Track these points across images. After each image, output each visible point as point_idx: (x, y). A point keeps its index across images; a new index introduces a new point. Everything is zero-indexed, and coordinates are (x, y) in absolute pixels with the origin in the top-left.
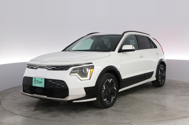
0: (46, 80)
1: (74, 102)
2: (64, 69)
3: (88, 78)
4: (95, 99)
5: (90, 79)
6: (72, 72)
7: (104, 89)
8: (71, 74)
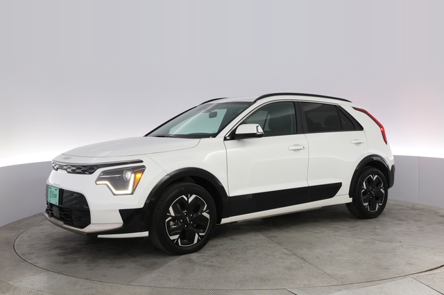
0: (62, 191)
1: (99, 236)
2: (86, 171)
3: (130, 190)
4: (146, 234)
5: (132, 194)
6: (99, 179)
7: (171, 216)
8: (98, 183)
